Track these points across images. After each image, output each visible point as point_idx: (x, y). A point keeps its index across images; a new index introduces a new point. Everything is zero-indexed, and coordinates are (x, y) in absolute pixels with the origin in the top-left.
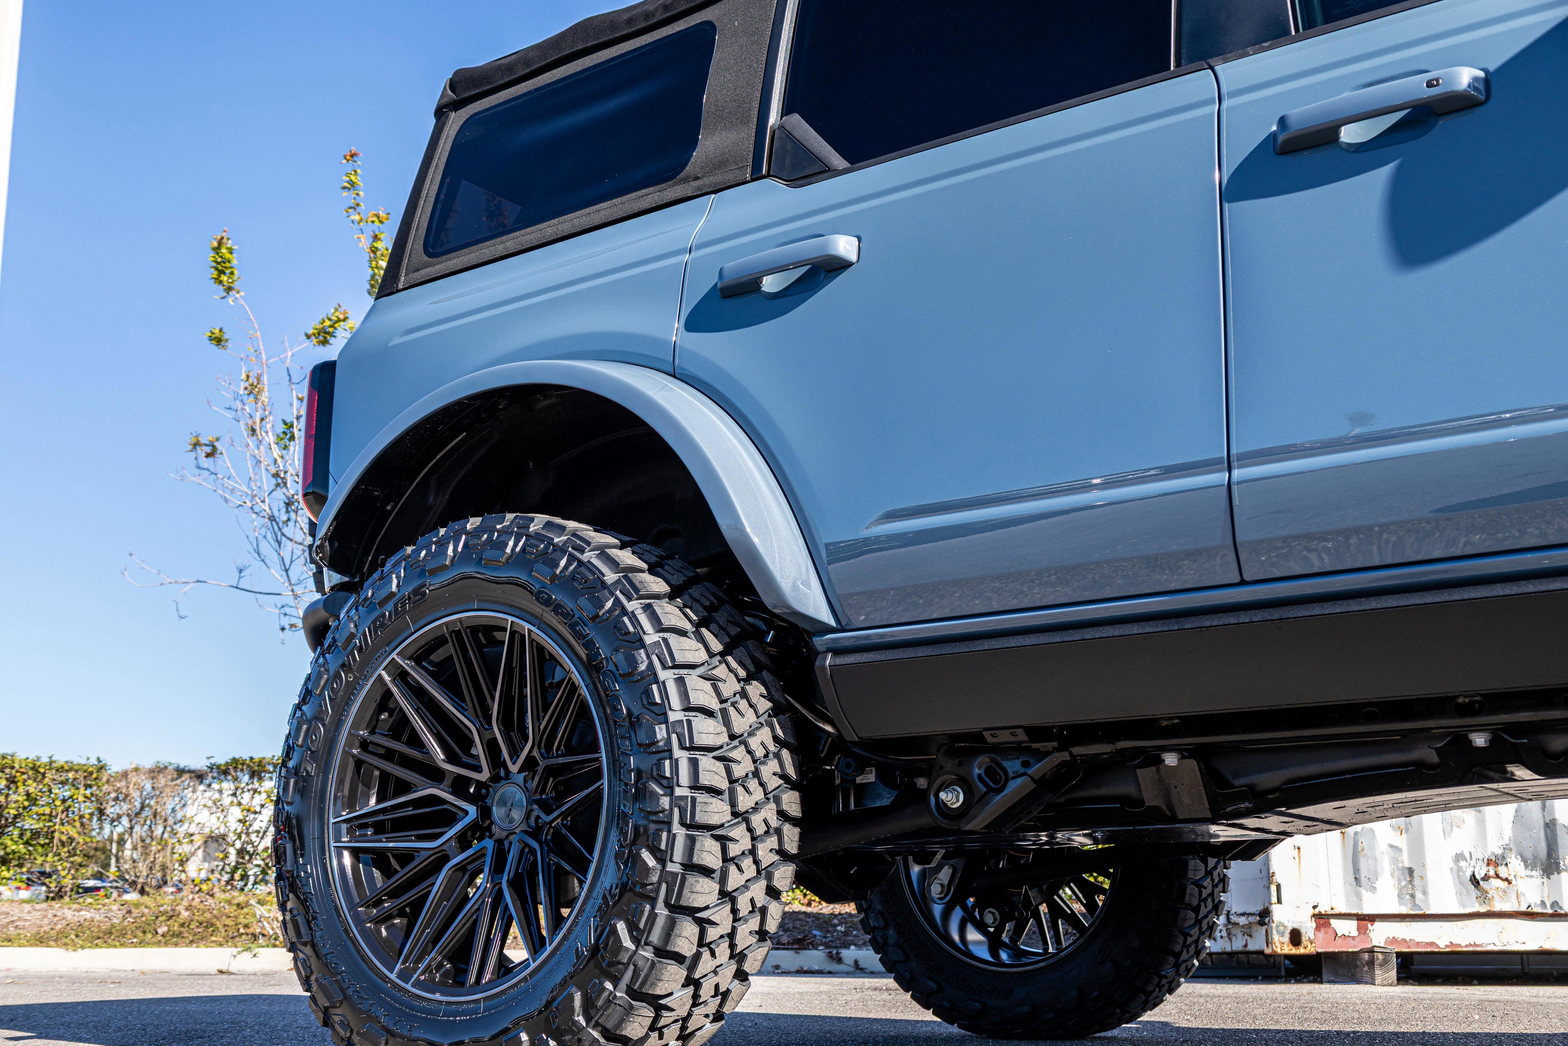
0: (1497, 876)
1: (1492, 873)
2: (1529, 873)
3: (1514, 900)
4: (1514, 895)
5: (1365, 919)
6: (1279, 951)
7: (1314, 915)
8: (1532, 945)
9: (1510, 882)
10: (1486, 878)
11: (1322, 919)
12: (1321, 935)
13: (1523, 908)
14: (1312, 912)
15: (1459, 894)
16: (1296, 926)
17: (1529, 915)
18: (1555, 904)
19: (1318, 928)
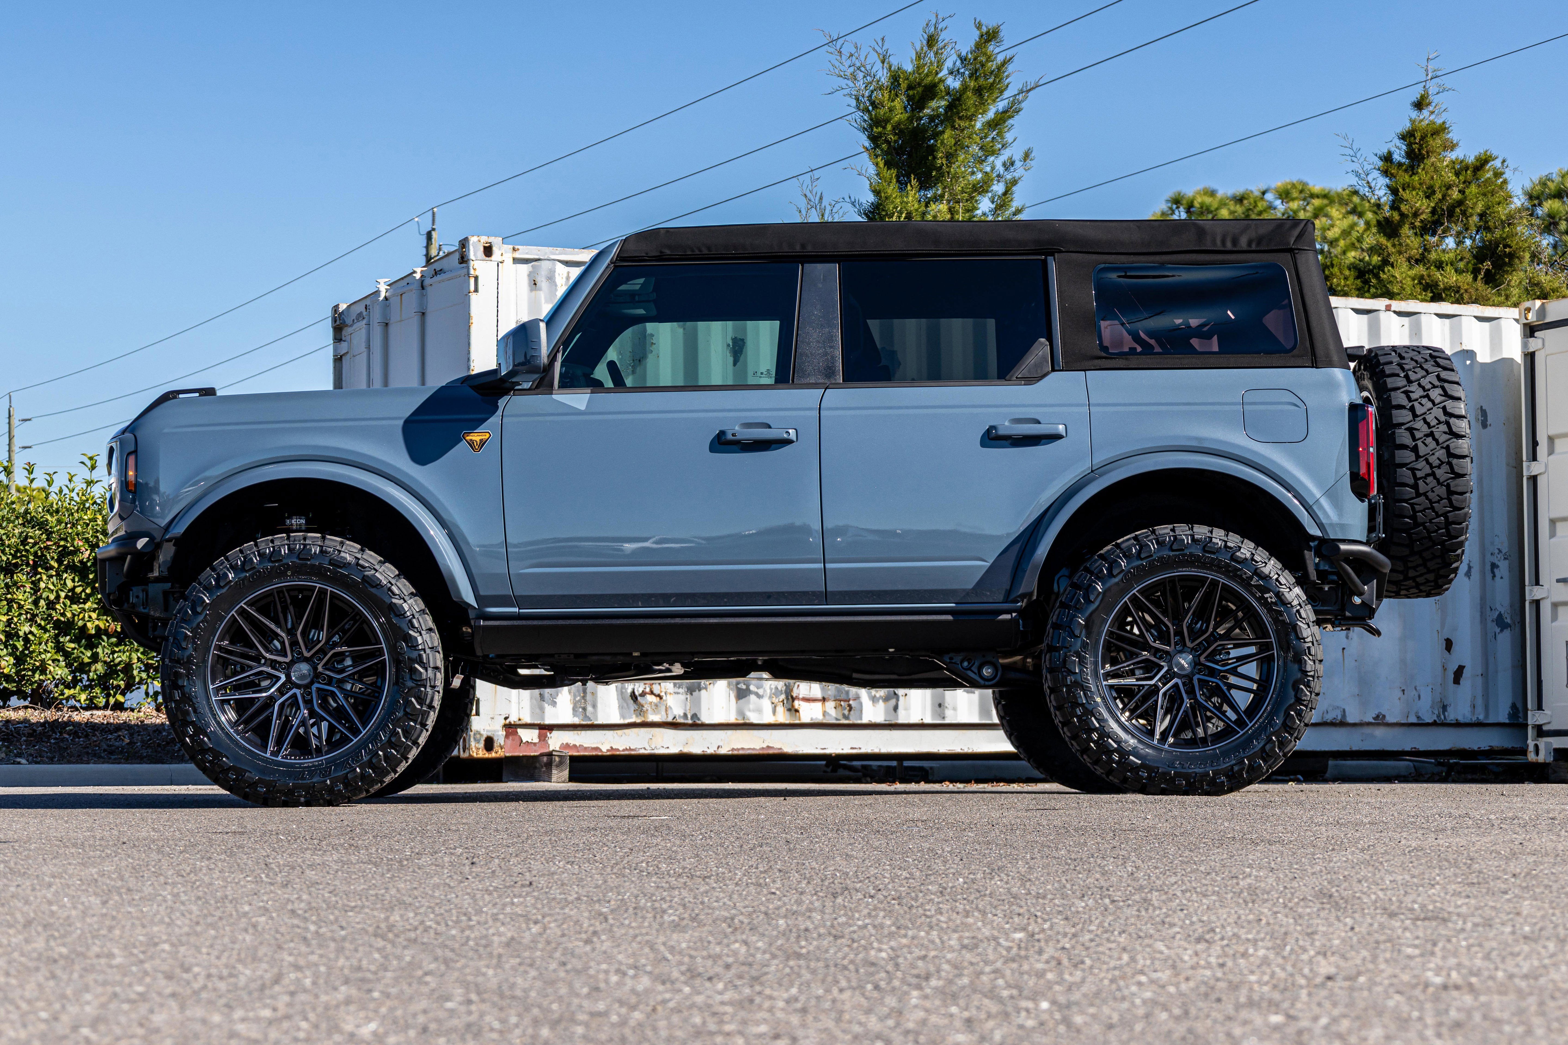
0: (652, 693)
1: (648, 690)
2: (677, 690)
3: (663, 713)
4: (663, 708)
5: (545, 729)
6: (475, 755)
7: (505, 726)
8: (674, 750)
9: (661, 698)
10: (643, 694)
11: (511, 728)
12: (509, 742)
13: (670, 719)
14: (503, 722)
15: (621, 707)
16: (490, 734)
17: (674, 725)
18: (695, 716)
19: (507, 736)
